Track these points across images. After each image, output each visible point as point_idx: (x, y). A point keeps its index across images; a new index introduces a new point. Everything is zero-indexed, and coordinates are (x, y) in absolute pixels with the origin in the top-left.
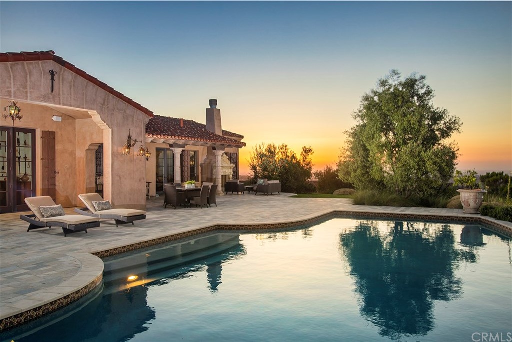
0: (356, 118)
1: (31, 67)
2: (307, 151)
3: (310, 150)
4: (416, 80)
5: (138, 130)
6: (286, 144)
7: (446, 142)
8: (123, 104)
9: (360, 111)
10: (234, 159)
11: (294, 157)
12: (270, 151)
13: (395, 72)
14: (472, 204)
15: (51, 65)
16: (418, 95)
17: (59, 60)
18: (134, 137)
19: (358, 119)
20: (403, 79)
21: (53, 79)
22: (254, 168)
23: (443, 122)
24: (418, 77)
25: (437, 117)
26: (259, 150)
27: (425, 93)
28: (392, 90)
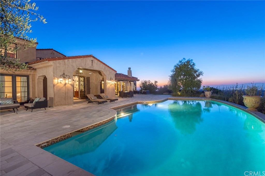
0: (172, 72)
1: (87, 59)
2: (156, 82)
3: (157, 82)
4: (190, 61)
5: (113, 76)
6: (150, 80)
7: (199, 78)
8: (109, 69)
9: (173, 70)
10: (135, 84)
11: (152, 84)
12: (145, 82)
13: (184, 59)
14: (208, 95)
15: (92, 58)
16: (190, 65)
17: (94, 57)
18: (112, 78)
19: (173, 72)
20: (186, 60)
21: (92, 62)
22: (141, 87)
23: (198, 73)
24: (190, 60)
25: (196, 71)
26: (142, 82)
27: (192, 65)
28: (183, 64)
